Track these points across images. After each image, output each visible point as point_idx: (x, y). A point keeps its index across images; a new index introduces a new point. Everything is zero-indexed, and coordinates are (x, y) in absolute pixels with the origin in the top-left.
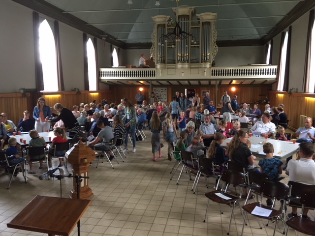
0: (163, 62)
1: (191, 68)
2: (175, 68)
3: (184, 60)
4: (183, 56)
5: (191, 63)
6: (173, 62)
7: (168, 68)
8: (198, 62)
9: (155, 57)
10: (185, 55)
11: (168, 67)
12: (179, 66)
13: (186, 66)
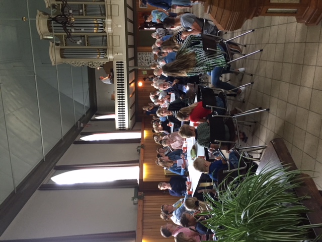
0: (105, 51)
1: (111, 15)
2: (112, 36)
3: (101, 24)
4: (96, 25)
5: (105, 15)
6: (105, 38)
7: (113, 46)
8: (104, 6)
9: (100, 61)
10: (95, 22)
11: (111, 45)
12: (109, 30)
13: (108, 21)
